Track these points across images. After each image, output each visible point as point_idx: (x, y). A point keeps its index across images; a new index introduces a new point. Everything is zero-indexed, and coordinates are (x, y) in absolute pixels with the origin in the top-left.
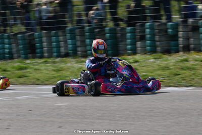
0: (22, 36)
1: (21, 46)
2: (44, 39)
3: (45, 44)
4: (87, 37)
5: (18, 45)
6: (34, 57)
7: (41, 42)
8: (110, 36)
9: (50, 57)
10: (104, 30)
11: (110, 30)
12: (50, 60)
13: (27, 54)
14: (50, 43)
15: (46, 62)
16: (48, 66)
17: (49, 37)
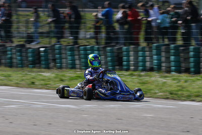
0: (110, 49)
1: (110, 58)
2: (132, 53)
3: (132, 58)
4: (172, 54)
5: (106, 57)
6: (121, 70)
7: (128, 56)
8: (194, 55)
9: (135, 70)
10: (189, 49)
11: (194, 49)
12: (136, 73)
13: (115, 66)
14: (136, 57)
15: (132, 75)
16: (133, 79)
17: (136, 52)
